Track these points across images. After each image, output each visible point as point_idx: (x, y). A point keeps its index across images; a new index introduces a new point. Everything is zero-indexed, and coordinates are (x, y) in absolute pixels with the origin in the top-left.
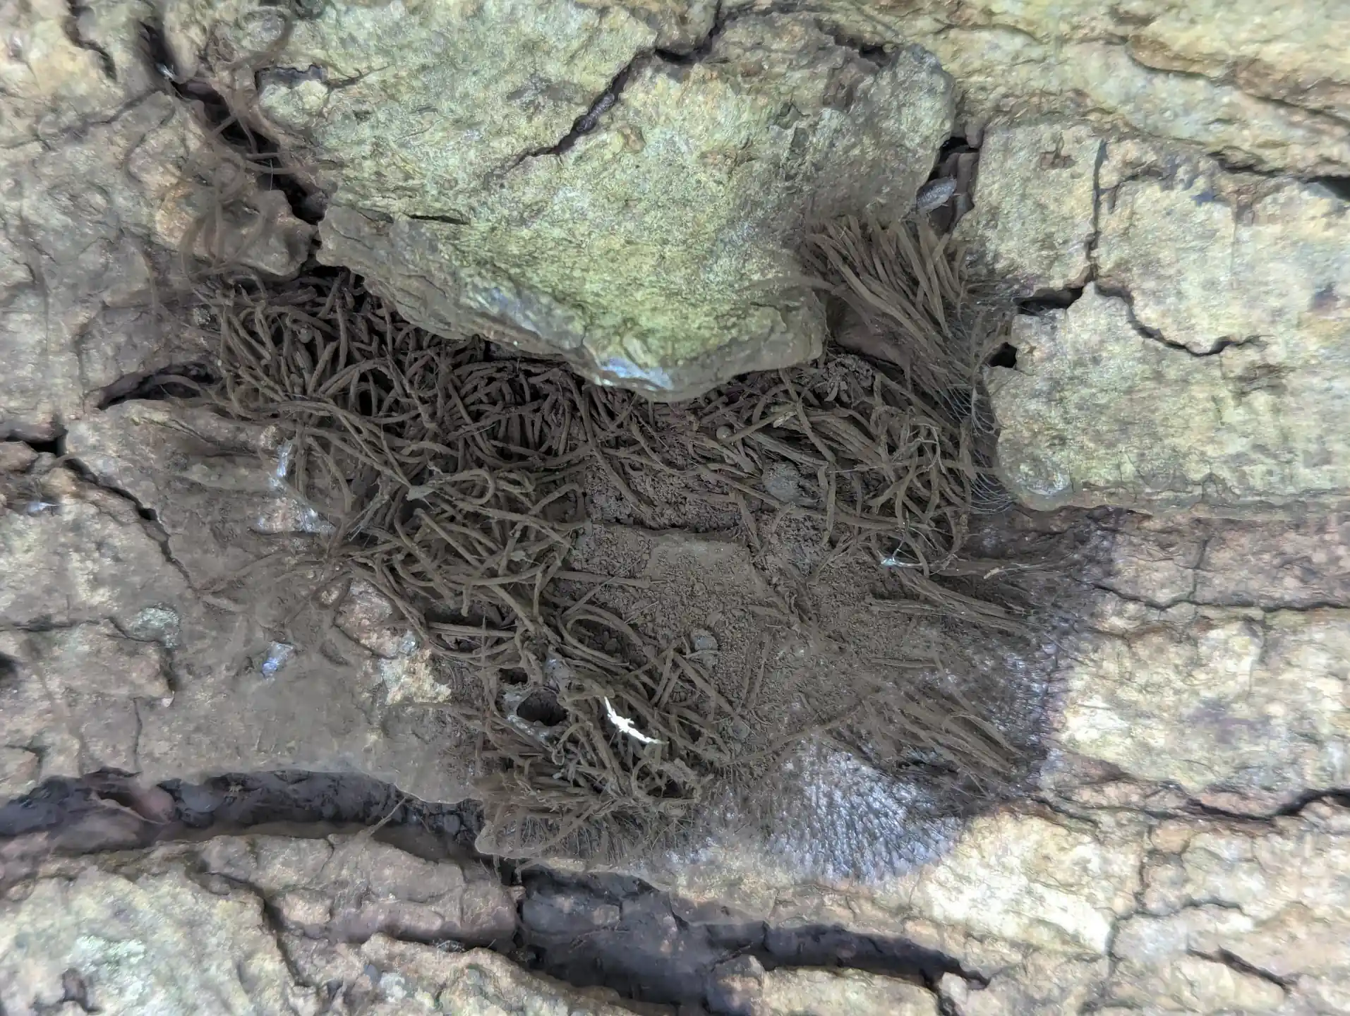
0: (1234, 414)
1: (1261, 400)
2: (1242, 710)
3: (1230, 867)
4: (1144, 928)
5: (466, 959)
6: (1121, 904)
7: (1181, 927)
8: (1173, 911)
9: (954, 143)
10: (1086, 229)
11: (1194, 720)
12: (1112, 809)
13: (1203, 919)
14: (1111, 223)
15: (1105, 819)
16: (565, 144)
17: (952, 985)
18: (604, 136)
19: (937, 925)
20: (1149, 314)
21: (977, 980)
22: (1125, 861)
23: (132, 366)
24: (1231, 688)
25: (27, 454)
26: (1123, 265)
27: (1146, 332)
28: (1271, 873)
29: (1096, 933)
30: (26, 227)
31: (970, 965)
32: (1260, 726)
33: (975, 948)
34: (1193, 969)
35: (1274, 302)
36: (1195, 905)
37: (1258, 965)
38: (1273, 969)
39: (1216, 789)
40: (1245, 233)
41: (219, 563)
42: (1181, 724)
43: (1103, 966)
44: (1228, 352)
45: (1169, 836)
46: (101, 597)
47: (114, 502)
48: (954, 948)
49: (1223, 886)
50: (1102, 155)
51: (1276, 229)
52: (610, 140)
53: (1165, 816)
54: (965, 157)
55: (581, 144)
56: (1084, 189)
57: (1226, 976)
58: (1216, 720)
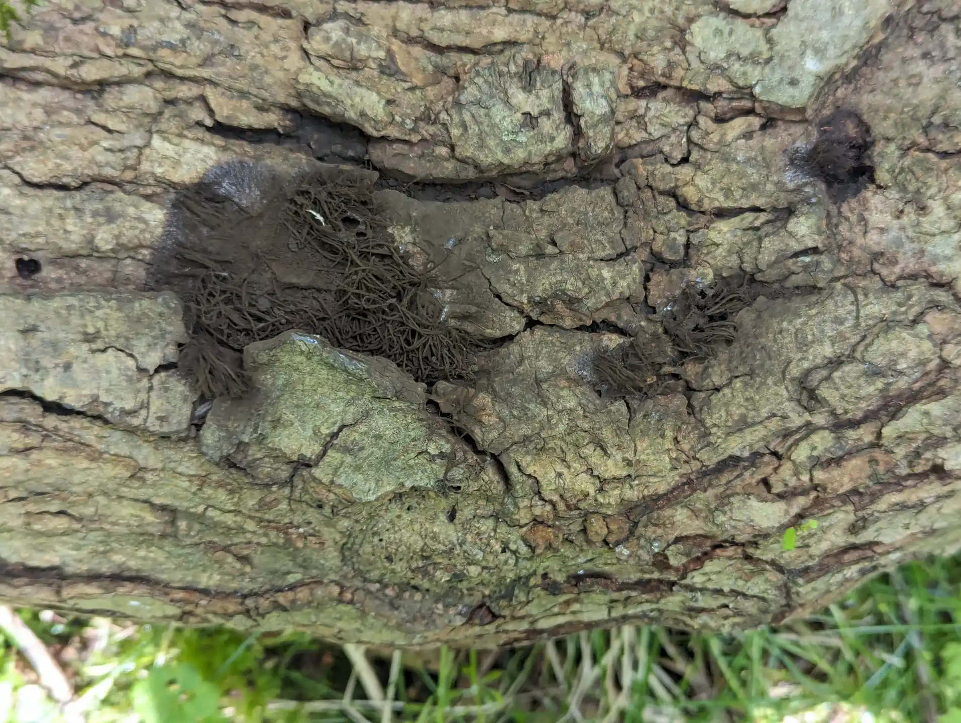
0: (100, 324)
1: (91, 330)
2: (102, 220)
3: (108, 164)
4: (139, 142)
5: (382, 133)
6: (147, 151)
7: (126, 142)
8: (129, 148)
9: (199, 427)
10: (153, 394)
11: (120, 216)
12: (149, 185)
13: (118, 145)
14: (143, 396)
15: (152, 181)
16: (340, 429)
17: (209, 122)
18: (328, 432)
19: (214, 145)
20: (131, 363)
21: (199, 124)
22: (145, 166)
23: (503, 351)
24: (105, 228)
25: (542, 319)
26: (139, 380)
27: (131, 356)
28: (93, 161)
29: (156, 141)
30: (544, 404)
31: (202, 129)
32: (95, 214)
33: (200, 135)
34: (122, 127)
35: (86, 366)
36: (121, 151)
37: (98, 129)
38: (93, 127)
39: (112, 192)
40: (95, 391)
41: (470, 278)
42: (122, 215)
43: (154, 129)
44: (102, 348)
45: (129, 175)
46: (515, 267)
47: (510, 301)
48: (208, 136)
49: (111, 157)
50: (145, 420)
51: (84, 392)
52: (325, 431)
53: (130, 182)
54: (196, 422)
55: (335, 429)
56: (153, 409)
57: (110, 125)
58: (111, 217)
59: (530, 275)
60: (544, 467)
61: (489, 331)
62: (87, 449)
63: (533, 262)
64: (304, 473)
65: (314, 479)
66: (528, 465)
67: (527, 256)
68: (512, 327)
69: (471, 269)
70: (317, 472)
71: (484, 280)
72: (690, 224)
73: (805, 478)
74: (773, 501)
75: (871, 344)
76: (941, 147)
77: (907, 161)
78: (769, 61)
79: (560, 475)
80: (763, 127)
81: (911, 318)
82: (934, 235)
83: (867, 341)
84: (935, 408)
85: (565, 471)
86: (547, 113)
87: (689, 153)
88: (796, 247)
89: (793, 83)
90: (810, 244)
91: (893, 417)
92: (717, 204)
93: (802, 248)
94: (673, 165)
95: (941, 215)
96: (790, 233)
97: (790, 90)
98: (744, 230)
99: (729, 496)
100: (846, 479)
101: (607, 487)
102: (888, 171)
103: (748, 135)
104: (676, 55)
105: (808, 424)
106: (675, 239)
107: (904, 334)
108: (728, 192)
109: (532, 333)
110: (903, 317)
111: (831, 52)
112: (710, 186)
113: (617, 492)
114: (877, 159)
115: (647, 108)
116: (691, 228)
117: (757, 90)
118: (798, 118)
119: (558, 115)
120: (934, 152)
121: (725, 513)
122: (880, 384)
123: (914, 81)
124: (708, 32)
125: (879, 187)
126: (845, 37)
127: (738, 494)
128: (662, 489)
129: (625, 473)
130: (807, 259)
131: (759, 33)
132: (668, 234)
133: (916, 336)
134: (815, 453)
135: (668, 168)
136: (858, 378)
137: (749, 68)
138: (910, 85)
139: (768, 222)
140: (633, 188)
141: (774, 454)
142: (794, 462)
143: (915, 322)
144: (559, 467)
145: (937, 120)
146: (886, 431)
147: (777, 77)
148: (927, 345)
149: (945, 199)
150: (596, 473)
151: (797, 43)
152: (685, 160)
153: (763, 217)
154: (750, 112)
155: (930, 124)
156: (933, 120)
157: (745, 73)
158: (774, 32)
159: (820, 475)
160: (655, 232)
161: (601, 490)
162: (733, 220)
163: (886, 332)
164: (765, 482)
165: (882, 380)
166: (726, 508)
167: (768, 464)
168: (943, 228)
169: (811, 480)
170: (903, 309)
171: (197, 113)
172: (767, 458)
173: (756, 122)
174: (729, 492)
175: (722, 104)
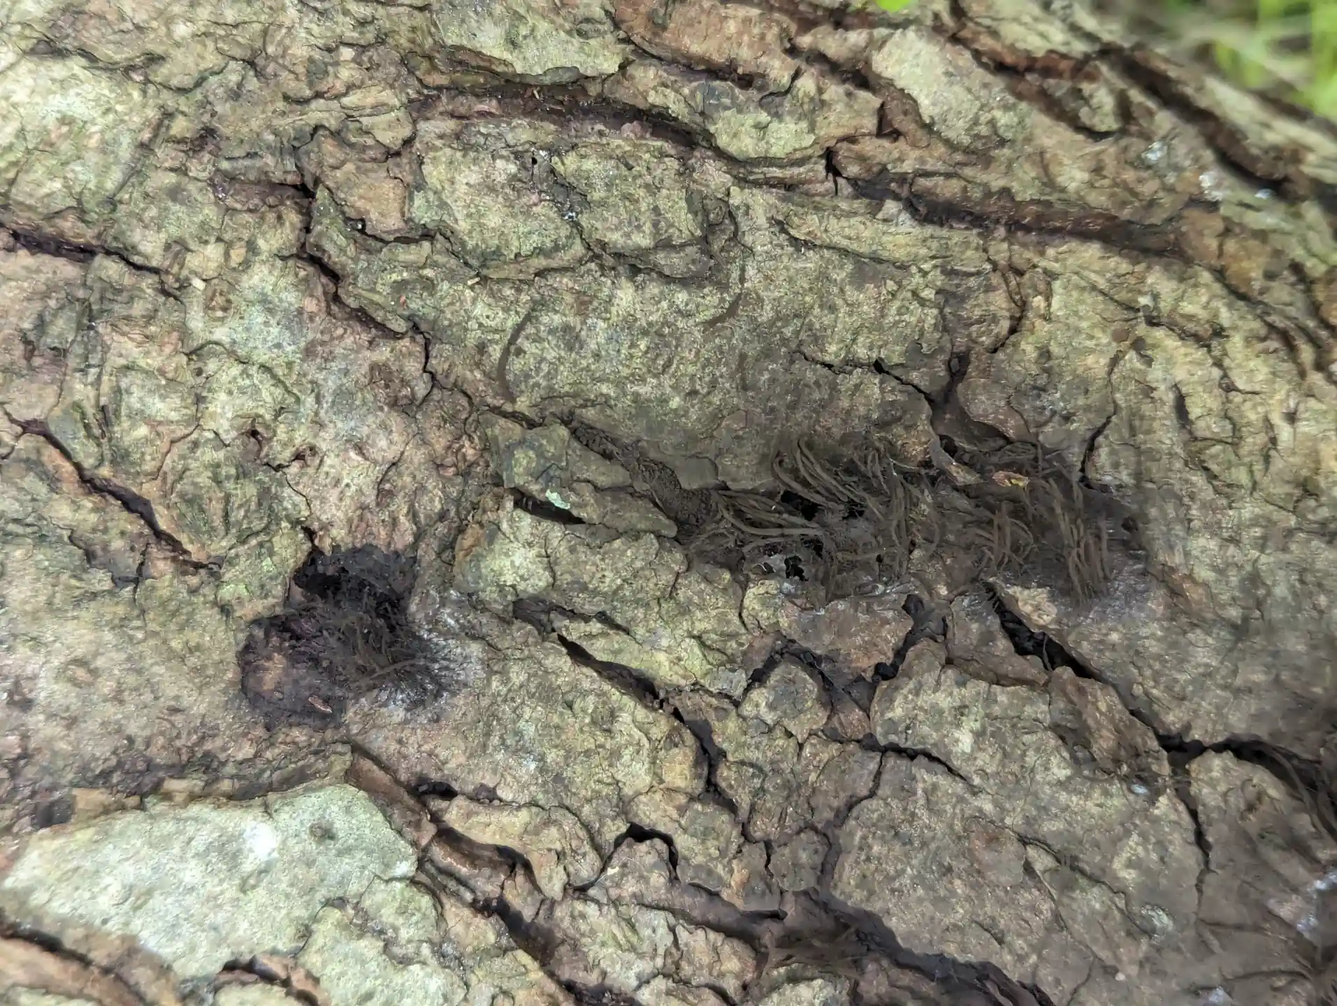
59: (1116, 842)
61: (1272, 792)
63: (1090, 860)
67: (1095, 880)
68: (1226, 770)
69: (1216, 925)
71: (1208, 891)
72: (722, 713)
73: (807, 84)
74: (890, 83)
75: (539, 251)
76: (134, 525)
77: (220, 546)
80: (448, 793)
81: (426, 245)
82: (265, 368)
83: (541, 262)
84: (490, 41)
87: (618, 842)
88: (556, 532)
89: (324, 834)
90: (526, 521)
91: (580, 82)
92: (641, 713)
93: (546, 524)
94: (668, 840)
95: (223, 396)
96: (551, 568)
97: (340, 824)
98: (627, 631)
101: (1204, 330)
102: (271, 554)
103: (486, 797)
105: (742, 182)
106: (771, 707)
107: (463, 226)
108: (605, 721)
110: (441, 259)
111: (203, 837)
112: (627, 755)
115: (644, 981)
116: (726, 704)
117: (405, 867)
118: (367, 764)
120: (151, 524)
122: (569, 164)
125: (310, 534)
127: (947, 142)
129: (1159, 333)
130: (554, 498)
131: (313, 960)
132: (777, 723)
133: (443, 205)
134: (764, 117)
135: (683, 842)
136: (603, 204)
138: (94, 673)
139: (573, 615)
140: (782, 856)
141: (833, 170)
142: (812, 130)
143: (428, 235)
145: (100, 580)
146: (610, 65)
147: (346, 865)
148: (434, 173)
149: (196, 421)
150: (1216, 373)
152: (638, 834)
153: (575, 631)
154: (447, 836)
155: (118, 581)
156: (107, 585)
157: (402, 911)
158: (284, 944)
159: (778, 69)
160: (801, 746)
162: (634, 665)
163: (497, 253)
164: (886, 129)
165: (560, 168)
167: (862, 159)
168: (236, 370)
169: (796, 75)
170: (429, 272)
172: (853, 170)
173: (454, 814)
175: (488, 884)
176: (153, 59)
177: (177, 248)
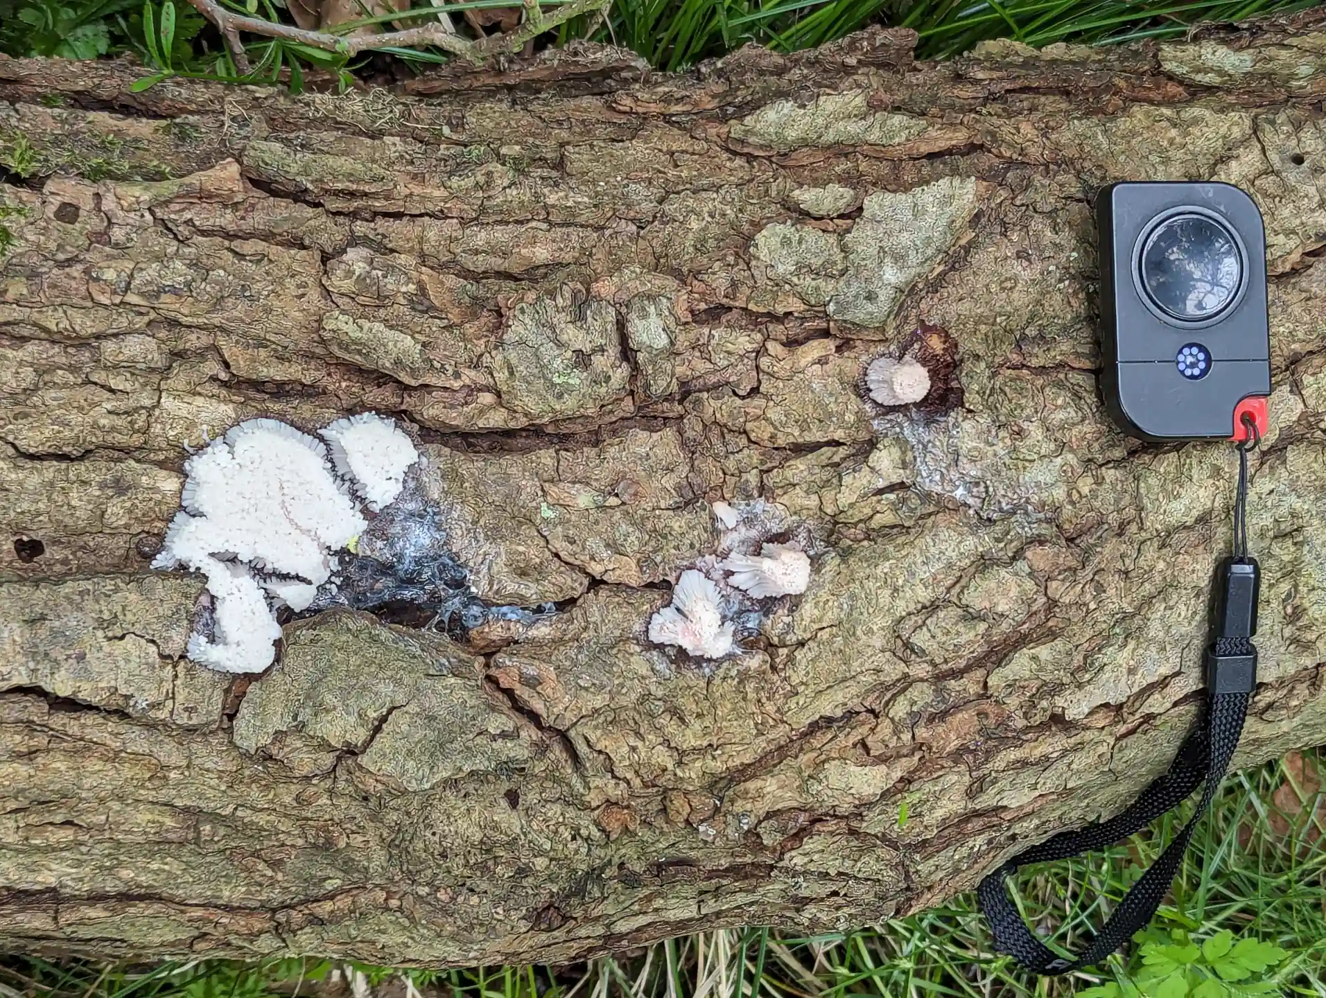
0: (118, 608)
1: (106, 616)
2: (110, 492)
3: (113, 429)
4: (147, 403)
5: (420, 382)
6: (157, 412)
7: (132, 403)
8: (136, 410)
9: (231, 717)
10: (178, 682)
11: (129, 488)
12: (161, 449)
13: (123, 407)
14: (168, 686)
15: (164, 445)
16: (390, 712)
17: (223, 376)
18: (375, 715)
19: (231, 401)
20: (152, 649)
21: (214, 379)
22: (157, 429)
23: (566, 615)
24: (115, 500)
25: (606, 578)
26: (162, 668)
27: (153, 642)
28: (95, 425)
29: (166, 401)
31: (216, 385)
32: (103, 486)
33: (216, 391)
34: (128, 387)
35: (101, 655)
36: (125, 413)
37: (99, 389)
38: (93, 387)
39: (120, 460)
40: (113, 683)
42: (135, 486)
43: (163, 386)
44: (119, 635)
45: (137, 440)
47: (570, 560)
48: (224, 392)
49: (120, 422)
50: (172, 713)
51: (100, 685)
52: (372, 714)
53: (138, 449)
54: (227, 711)
55: (384, 711)
56: (180, 698)
57: (112, 383)
58: (121, 487)
60: (616, 741)
62: (102, 749)
64: (349, 762)
65: (361, 767)
66: (598, 740)
67: (585, 510)
68: (574, 589)
70: (364, 760)
71: (540, 538)
72: (763, 462)
73: (906, 737)
74: (874, 764)
75: (967, 587)
76: (1034, 362)
77: (999, 382)
78: (843, 273)
79: (634, 749)
80: (839, 349)
81: (1010, 554)
82: (1033, 461)
83: (963, 582)
84: (1044, 652)
85: (639, 744)
86: (602, 350)
87: (759, 381)
88: (881, 484)
89: (870, 297)
90: (895, 479)
91: (999, 664)
92: (792, 440)
93: (887, 483)
94: (743, 398)
95: (1040, 438)
96: (872, 469)
97: (870, 307)
98: (823, 467)
99: (823, 762)
100: (952, 736)
101: (685, 760)
102: (978, 393)
103: (822, 361)
104: (740, 273)
105: (906, 676)
106: (747, 481)
107: (1003, 572)
108: (804, 426)
109: (596, 594)
110: (1001, 554)
111: (913, 259)
112: (784, 419)
113: (698, 764)
114: (964, 380)
115: (711, 336)
116: (765, 468)
117: (831, 308)
118: (878, 337)
119: (613, 351)
120: (1028, 368)
121: (820, 782)
122: (982, 627)
123: (1008, 284)
124: (775, 242)
125: (970, 411)
126: (928, 241)
127: (834, 759)
128: (747, 759)
129: (705, 743)
130: (892, 496)
131: (832, 239)
132: (740, 477)
133: (1017, 574)
134: (915, 709)
135: (738, 402)
136: (956, 624)
137: (821, 282)
138: (1003, 289)
139: (848, 457)
140: (699, 428)
141: (872, 711)
142: (892, 720)
143: (1014, 559)
144: (633, 741)
145: (1031, 331)
146: (993, 681)
147: (853, 290)
148: (1029, 585)
149: (1043, 421)
150: (673, 745)
151: (873, 251)
152: (755, 391)
153: (842, 451)
154: (826, 333)
155: (1024, 337)
156: (1027, 332)
157: (817, 288)
158: (849, 237)
159: (922, 733)
160: (725, 474)
161: (680, 763)
162: (809, 456)
163: (982, 572)
164: (863, 744)
165: (982, 624)
166: (821, 776)
167: (863, 723)
168: (1043, 452)
169: (913, 737)
170: (1002, 545)
171: (212, 367)
172: (862, 717)
173: (831, 344)
174: (823, 757)
175: (793, 328)
176: (1163, 546)
177: (1099, 481)
